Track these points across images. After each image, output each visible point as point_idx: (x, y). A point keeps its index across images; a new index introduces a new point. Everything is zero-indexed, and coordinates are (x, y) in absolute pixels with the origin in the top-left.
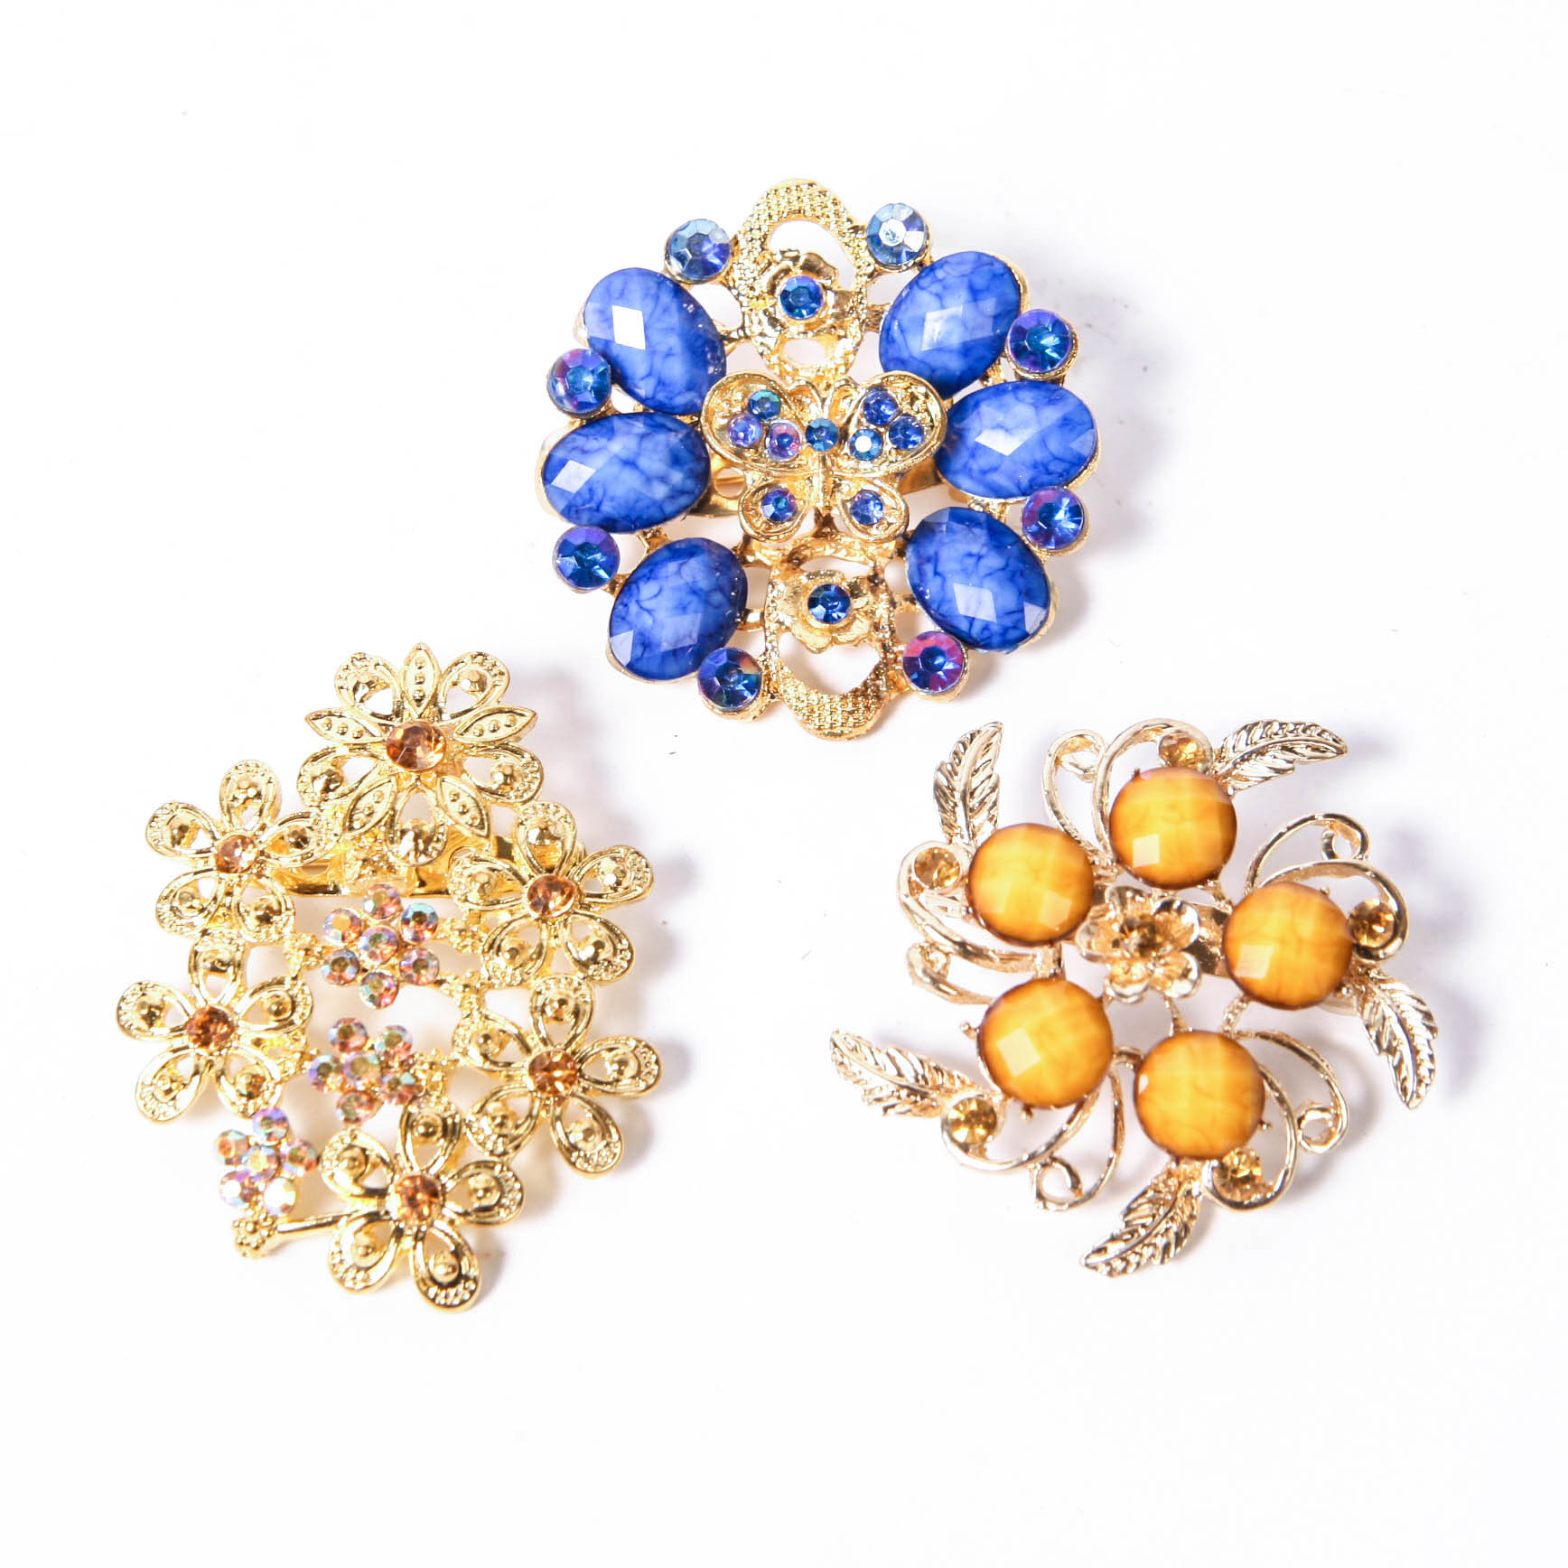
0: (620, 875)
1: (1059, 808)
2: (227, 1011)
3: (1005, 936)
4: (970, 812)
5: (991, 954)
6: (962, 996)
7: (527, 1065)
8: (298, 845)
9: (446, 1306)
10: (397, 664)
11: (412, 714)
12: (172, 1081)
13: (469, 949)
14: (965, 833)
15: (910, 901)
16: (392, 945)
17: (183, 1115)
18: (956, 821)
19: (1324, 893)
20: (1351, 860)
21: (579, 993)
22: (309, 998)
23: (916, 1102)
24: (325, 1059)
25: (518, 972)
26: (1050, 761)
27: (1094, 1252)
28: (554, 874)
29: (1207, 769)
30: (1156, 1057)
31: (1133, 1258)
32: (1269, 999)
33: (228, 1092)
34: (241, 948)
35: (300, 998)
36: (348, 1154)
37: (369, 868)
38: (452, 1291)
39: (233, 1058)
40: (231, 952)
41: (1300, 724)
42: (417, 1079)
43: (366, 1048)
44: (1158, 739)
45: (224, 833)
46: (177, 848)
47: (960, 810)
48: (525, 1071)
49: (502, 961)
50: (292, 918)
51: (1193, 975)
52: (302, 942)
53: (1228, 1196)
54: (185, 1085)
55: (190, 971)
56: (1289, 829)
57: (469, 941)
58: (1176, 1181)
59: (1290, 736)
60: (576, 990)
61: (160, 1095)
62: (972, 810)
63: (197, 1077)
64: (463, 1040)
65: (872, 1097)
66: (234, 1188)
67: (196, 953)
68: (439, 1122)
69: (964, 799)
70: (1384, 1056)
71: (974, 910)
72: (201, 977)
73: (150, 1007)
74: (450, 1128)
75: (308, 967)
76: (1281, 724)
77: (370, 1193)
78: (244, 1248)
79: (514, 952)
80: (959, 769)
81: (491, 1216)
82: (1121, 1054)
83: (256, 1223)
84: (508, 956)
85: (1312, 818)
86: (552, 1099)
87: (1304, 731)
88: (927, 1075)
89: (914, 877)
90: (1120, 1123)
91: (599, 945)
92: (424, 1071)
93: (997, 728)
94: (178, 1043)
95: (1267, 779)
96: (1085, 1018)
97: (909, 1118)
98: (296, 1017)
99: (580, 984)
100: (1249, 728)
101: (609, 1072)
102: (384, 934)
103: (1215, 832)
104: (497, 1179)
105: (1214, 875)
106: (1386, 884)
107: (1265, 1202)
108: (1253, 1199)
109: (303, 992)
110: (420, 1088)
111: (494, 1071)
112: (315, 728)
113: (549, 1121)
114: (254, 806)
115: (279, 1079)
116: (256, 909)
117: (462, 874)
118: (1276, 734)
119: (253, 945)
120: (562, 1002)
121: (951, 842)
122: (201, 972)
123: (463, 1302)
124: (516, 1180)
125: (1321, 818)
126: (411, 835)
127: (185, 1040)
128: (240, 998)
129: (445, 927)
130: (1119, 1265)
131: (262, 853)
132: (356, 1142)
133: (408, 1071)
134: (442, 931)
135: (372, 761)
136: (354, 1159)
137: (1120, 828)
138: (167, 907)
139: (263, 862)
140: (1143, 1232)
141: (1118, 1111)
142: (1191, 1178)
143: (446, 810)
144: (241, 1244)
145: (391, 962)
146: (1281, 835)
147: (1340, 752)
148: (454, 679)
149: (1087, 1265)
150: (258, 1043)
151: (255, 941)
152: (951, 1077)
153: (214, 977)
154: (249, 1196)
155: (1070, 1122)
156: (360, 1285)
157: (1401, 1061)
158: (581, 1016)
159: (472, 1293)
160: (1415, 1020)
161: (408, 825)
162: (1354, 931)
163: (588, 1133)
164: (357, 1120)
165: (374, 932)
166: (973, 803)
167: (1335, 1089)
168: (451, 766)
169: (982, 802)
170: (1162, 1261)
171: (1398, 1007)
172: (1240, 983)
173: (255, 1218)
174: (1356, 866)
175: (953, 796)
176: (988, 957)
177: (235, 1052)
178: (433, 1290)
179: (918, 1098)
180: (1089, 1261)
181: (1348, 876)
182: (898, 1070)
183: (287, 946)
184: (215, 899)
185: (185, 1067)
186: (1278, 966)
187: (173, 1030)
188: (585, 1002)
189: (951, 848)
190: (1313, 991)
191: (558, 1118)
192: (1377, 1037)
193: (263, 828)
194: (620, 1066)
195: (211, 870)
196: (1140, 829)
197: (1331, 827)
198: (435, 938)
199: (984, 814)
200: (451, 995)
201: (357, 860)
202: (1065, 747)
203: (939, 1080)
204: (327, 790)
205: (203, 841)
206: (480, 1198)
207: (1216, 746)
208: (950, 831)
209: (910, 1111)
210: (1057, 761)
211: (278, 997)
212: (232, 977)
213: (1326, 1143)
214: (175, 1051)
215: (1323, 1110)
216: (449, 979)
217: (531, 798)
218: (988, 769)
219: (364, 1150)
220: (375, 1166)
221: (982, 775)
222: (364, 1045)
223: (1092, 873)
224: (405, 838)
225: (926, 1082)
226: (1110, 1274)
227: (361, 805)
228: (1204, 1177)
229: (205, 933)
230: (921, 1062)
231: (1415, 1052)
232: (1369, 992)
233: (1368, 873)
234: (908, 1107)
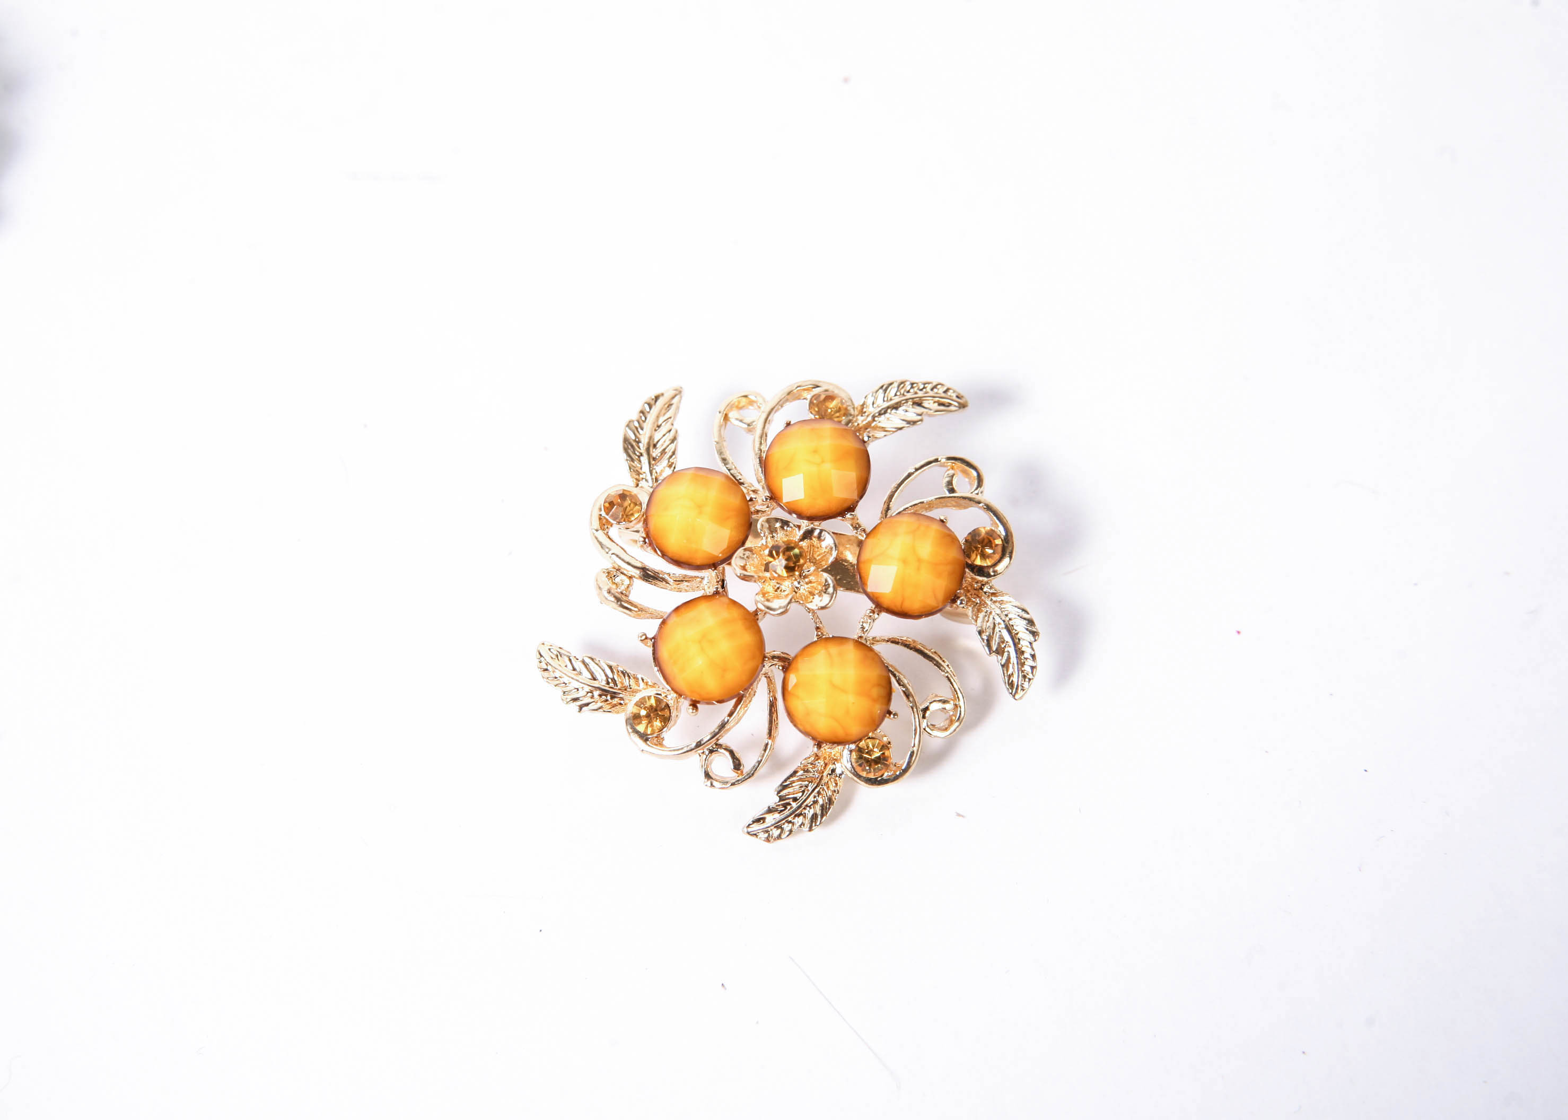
1: (728, 455)
3: (678, 563)
4: (652, 460)
5: (666, 577)
6: (641, 611)
14: (649, 477)
15: (601, 535)
18: (641, 468)
19: (942, 521)
20: (969, 495)
23: (607, 700)
26: (719, 418)
27: (754, 822)
29: (850, 421)
30: (800, 660)
31: (787, 827)
32: (895, 609)
41: (929, 383)
44: (809, 397)
47: (644, 459)
51: (831, 590)
53: (864, 774)
56: (917, 470)
58: (822, 763)
59: (920, 394)
62: (654, 459)
65: (569, 698)
69: (648, 450)
70: (994, 657)
71: (651, 541)
76: (912, 384)
80: (645, 425)
82: (773, 657)
85: (936, 460)
87: (932, 390)
88: (616, 678)
89: (603, 513)
90: (774, 716)
93: (678, 392)
95: (901, 429)
96: (739, 627)
97: (599, 714)
100: (885, 388)
103: (852, 475)
105: (851, 508)
106: (995, 513)
107: (896, 778)
108: (885, 777)
118: (908, 392)
121: (637, 485)
125: (944, 460)
130: (776, 832)
137: (773, 471)
140: (794, 805)
141: (772, 705)
142: (835, 761)
146: (909, 475)
147: (963, 406)
149: (748, 833)
152: (636, 679)
155: (730, 715)
157: (1009, 659)
160: (1020, 626)
162: (967, 553)
166: (655, 453)
167: (954, 684)
169: (663, 452)
170: (811, 829)
171: (1006, 615)
172: (872, 598)
174: (970, 499)
175: (639, 448)
176: (663, 580)
179: (609, 697)
180: (750, 830)
181: (965, 508)
182: (592, 674)
186: (902, 582)
189: (635, 491)
190: (932, 602)
192: (988, 640)
196: (789, 470)
197: (952, 468)
199: (664, 463)
202: (731, 406)
203: (626, 683)
207: (858, 403)
208: (637, 477)
209: (601, 708)
210: (726, 418)
213: (946, 729)
215: (944, 702)
218: (669, 423)
221: (664, 429)
223: (749, 509)
225: (616, 684)
226: (768, 840)
228: (845, 759)
230: (611, 667)
231: (1020, 652)
232: (982, 604)
233: (981, 505)
234: (599, 704)
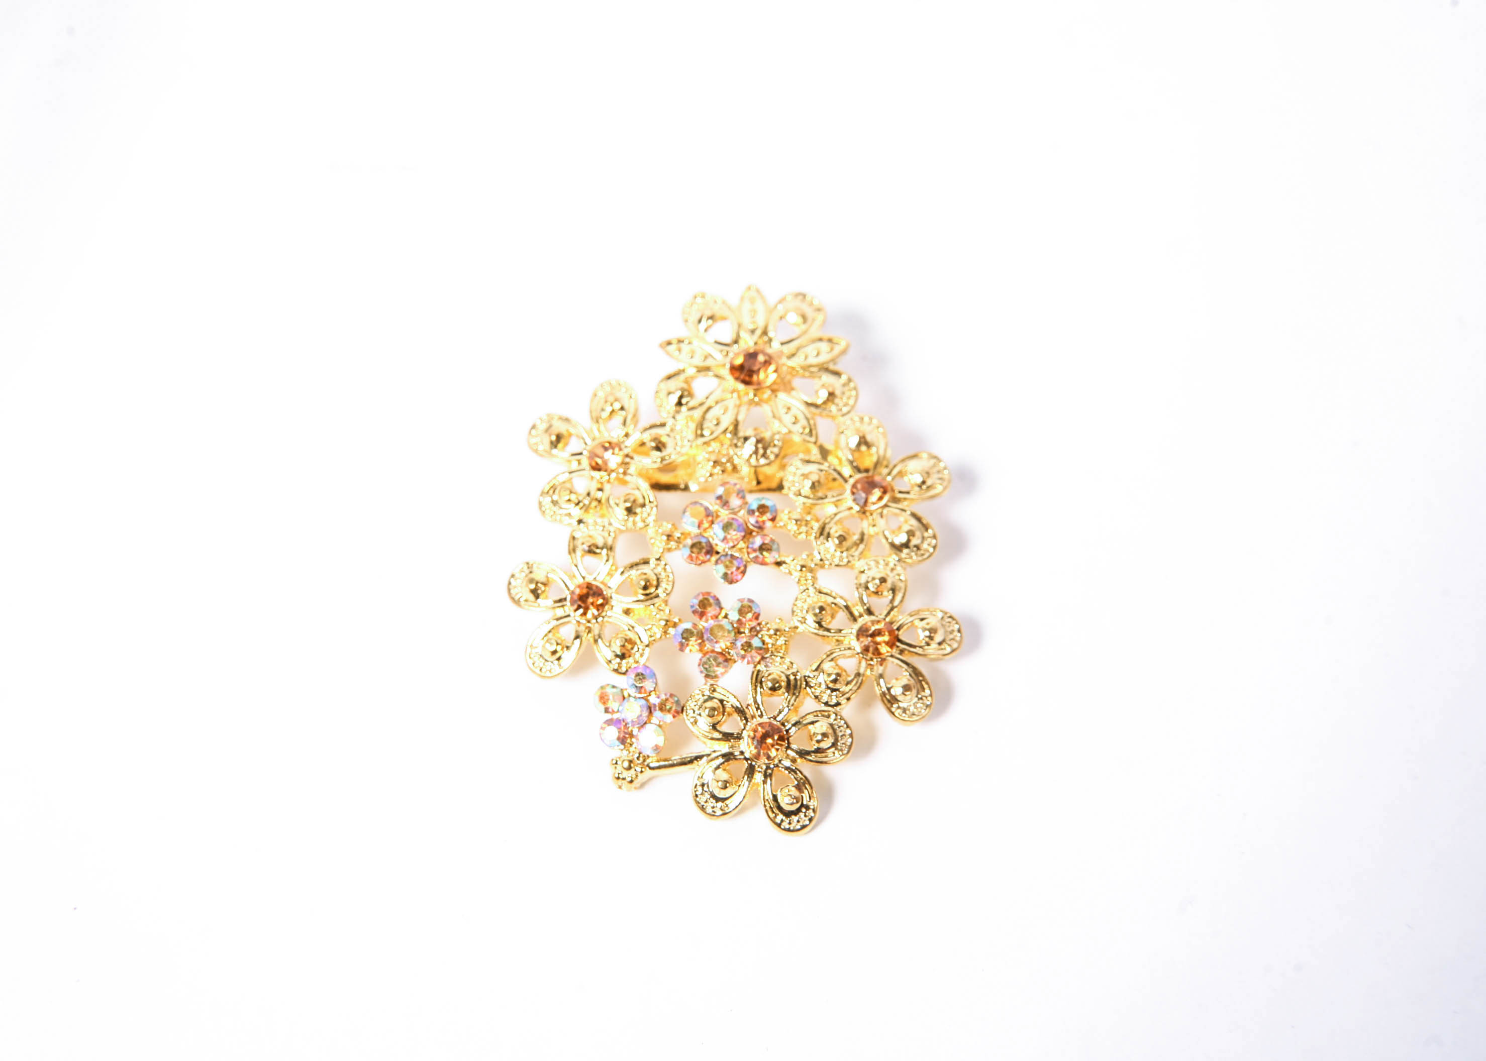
0: (925, 475)
2: (602, 586)
7: (855, 632)
8: (658, 449)
9: (789, 830)
10: (734, 301)
11: (748, 342)
12: (558, 644)
13: (803, 536)
16: (741, 532)
17: (565, 673)
21: (895, 572)
22: (671, 575)
24: (688, 625)
25: (845, 554)
28: (870, 474)
33: (605, 652)
34: (612, 534)
35: (663, 575)
36: (709, 704)
37: (718, 468)
38: (795, 818)
39: (607, 624)
40: (604, 538)
42: (763, 642)
43: (720, 617)
45: (594, 439)
46: (554, 451)
48: (853, 637)
49: (832, 544)
50: (655, 509)
52: (664, 528)
54: (568, 648)
55: (570, 553)
57: (803, 529)
60: (892, 570)
61: (548, 656)
63: (578, 640)
64: (802, 611)
66: (613, 732)
67: (574, 538)
68: (784, 678)
72: (579, 558)
73: (537, 583)
74: (792, 683)
75: (669, 550)
77: (727, 737)
78: (620, 782)
79: (842, 539)
81: (826, 757)
83: (631, 762)
84: (837, 542)
86: (875, 660)
91: (911, 533)
92: (770, 637)
94: (560, 612)
98: (660, 591)
99: (895, 565)
101: (921, 638)
102: (734, 522)
104: (831, 725)
109: (665, 569)
110: (767, 650)
111: (828, 637)
112: (668, 353)
113: (873, 678)
114: (619, 418)
115: (647, 643)
116: (625, 501)
117: (795, 474)
119: (621, 531)
120: (883, 580)
122: (579, 553)
123: (804, 827)
124: (848, 727)
126: (753, 441)
127: (569, 608)
128: (612, 576)
129: (783, 517)
131: (627, 456)
132: (716, 695)
133: (756, 635)
134: (781, 520)
135: (716, 380)
136: (714, 709)
138: (549, 499)
139: (627, 464)
143: (780, 420)
144: (618, 778)
145: (739, 546)
148: (781, 313)
150: (627, 612)
151: (624, 528)
153: (589, 558)
154: (625, 739)
156: (719, 812)
158: (897, 592)
159: (811, 820)
161: (749, 432)
163: (906, 688)
164: (716, 677)
165: (726, 521)
168: (783, 385)
173: (631, 758)
177: (610, 620)
178: (780, 817)
183: (651, 531)
184: (588, 494)
185: (567, 632)
187: (556, 602)
188: (900, 580)
191: (881, 676)
193: (627, 435)
194: (930, 633)
195: (584, 470)
198: (775, 526)
200: (790, 573)
201: (709, 460)
204: (679, 404)
205: (574, 445)
206: (818, 742)
211: (645, 574)
212: (605, 558)
214: (558, 619)
216: (788, 560)
217: (849, 412)
219: (721, 701)
220: (729, 715)
222: (719, 614)
224: (748, 442)
227: (709, 416)
229: (580, 522)
